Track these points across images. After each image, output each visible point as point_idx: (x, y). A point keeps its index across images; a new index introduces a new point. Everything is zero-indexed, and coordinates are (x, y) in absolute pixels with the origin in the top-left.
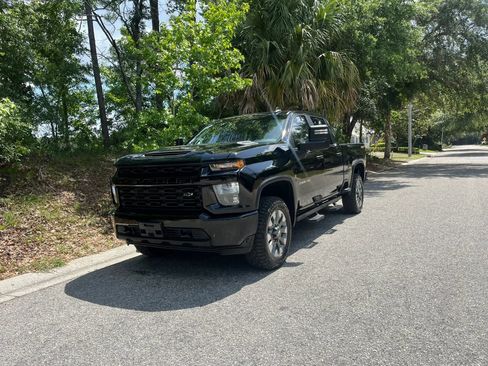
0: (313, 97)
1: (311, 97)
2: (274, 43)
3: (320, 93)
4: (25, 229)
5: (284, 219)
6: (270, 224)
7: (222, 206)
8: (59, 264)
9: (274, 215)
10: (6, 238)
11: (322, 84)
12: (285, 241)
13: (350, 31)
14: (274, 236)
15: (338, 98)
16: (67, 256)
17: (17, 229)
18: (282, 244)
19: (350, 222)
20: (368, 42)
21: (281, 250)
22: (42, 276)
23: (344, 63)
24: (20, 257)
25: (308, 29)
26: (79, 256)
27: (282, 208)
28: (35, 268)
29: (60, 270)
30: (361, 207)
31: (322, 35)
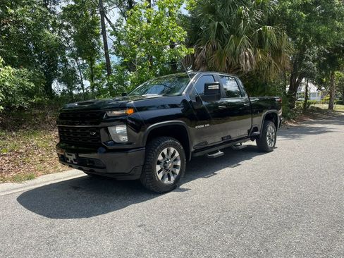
0: (250, 62)
1: (248, 61)
2: (221, 23)
3: (256, 58)
4: (21, 153)
5: (177, 154)
6: (160, 158)
7: (115, 143)
8: (31, 178)
9: (165, 151)
10: (7, 158)
11: (259, 51)
12: (178, 171)
13: (284, 10)
14: (165, 168)
15: (273, 62)
16: (40, 173)
17: (16, 152)
18: (173, 173)
19: (258, 159)
20: (300, 18)
21: (173, 178)
22: (16, 185)
23: (277, 34)
24: (8, 172)
25: (246, 10)
26: (48, 173)
27: (174, 146)
28: (14, 180)
29: (29, 182)
30: (274, 147)
31: (258, 14)
